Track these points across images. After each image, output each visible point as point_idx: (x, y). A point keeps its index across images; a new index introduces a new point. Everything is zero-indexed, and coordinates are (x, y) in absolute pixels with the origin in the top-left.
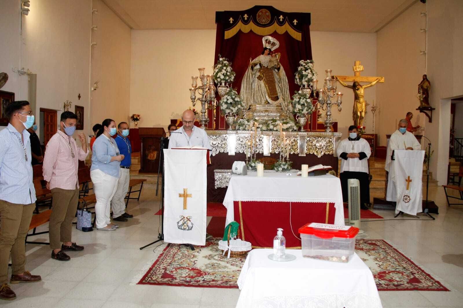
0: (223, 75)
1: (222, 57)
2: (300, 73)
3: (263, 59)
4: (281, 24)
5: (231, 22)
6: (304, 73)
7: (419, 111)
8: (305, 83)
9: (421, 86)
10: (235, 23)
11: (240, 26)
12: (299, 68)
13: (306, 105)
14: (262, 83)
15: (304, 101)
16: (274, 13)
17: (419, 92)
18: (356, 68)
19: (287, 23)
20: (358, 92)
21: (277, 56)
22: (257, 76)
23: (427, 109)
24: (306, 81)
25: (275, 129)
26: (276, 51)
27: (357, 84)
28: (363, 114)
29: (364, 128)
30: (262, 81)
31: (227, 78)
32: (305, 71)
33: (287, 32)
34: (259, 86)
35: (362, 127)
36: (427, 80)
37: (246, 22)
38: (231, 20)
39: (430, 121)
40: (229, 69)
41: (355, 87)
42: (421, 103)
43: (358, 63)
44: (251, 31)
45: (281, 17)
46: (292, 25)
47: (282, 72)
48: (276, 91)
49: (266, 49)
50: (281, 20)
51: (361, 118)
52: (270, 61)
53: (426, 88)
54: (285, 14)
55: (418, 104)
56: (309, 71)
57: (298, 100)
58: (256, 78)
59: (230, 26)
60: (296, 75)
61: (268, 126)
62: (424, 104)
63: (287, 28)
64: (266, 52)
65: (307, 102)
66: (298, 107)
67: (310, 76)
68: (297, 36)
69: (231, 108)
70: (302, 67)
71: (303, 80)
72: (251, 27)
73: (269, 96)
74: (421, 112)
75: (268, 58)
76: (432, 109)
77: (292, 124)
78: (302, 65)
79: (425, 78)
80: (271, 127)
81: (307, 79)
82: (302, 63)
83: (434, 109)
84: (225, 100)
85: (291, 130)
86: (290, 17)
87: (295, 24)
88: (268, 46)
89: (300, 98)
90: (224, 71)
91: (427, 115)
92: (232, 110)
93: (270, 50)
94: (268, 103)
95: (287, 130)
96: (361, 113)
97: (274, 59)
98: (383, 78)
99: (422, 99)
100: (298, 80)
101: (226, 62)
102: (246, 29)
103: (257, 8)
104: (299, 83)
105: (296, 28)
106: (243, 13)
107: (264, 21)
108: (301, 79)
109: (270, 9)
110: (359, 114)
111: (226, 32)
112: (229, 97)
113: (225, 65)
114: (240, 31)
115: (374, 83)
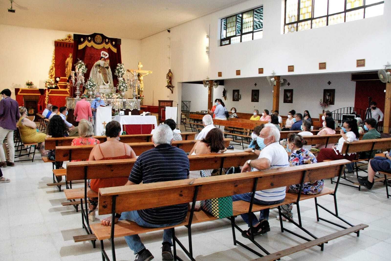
0: (82, 70)
1: (80, 60)
2: (118, 70)
3: (100, 62)
4: (107, 43)
5: (82, 41)
6: (120, 70)
7: (167, 87)
8: (120, 75)
9: (168, 75)
10: (84, 41)
11: (86, 43)
12: (118, 68)
13: (125, 87)
14: (101, 74)
15: (125, 85)
16: (104, 37)
17: (167, 78)
18: (139, 66)
19: (110, 43)
20: (140, 78)
21: (108, 61)
22: (98, 71)
23: (170, 86)
24: (121, 74)
25: (112, 98)
26: (107, 59)
27: (140, 74)
28: (143, 89)
29: (143, 96)
30: (101, 73)
31: (84, 71)
32: (121, 69)
33: (109, 48)
34: (100, 76)
35: (142, 96)
36: (171, 72)
37: (89, 41)
38: (82, 39)
39: (172, 93)
40: (84, 67)
41: (139, 75)
42: (168, 84)
43: (140, 63)
44: (92, 46)
45: (107, 40)
46: (112, 44)
47: (110, 69)
48: (107, 79)
49: (102, 57)
50: (107, 42)
51: (142, 91)
52: (105, 64)
53: (170, 76)
54: (109, 39)
55: (167, 84)
56: (122, 69)
57: (122, 84)
58: (98, 72)
59: (81, 43)
60: (115, 71)
61: (109, 96)
62: (169, 84)
63: (109, 46)
64: (103, 59)
65: (126, 85)
66: (122, 88)
67: (123, 72)
68: (115, 50)
69: (92, 88)
70: (119, 67)
71: (120, 74)
72: (92, 44)
73: (104, 81)
74: (168, 88)
75: (103, 62)
76: (173, 87)
77: (119, 95)
78: (119, 66)
79: (170, 71)
80: (111, 97)
81: (121, 73)
82: (119, 65)
83: (174, 87)
84: (89, 84)
85: (119, 98)
86: (111, 40)
87: (114, 44)
88: (103, 56)
89: (123, 84)
90: (82, 68)
91: (171, 89)
92: (93, 89)
93: (104, 58)
94: (104, 84)
95: (117, 98)
96: (141, 88)
97: (106, 63)
98: (152, 71)
99: (168, 82)
100: (117, 73)
101: (83, 63)
102: (89, 45)
103: (95, 35)
104: (117, 75)
105: (115, 46)
106: (88, 36)
107: (98, 41)
108: (119, 72)
109: (102, 35)
110: (141, 90)
111: (79, 46)
112: (91, 82)
113: (83, 65)
114: (86, 46)
115: (147, 74)
